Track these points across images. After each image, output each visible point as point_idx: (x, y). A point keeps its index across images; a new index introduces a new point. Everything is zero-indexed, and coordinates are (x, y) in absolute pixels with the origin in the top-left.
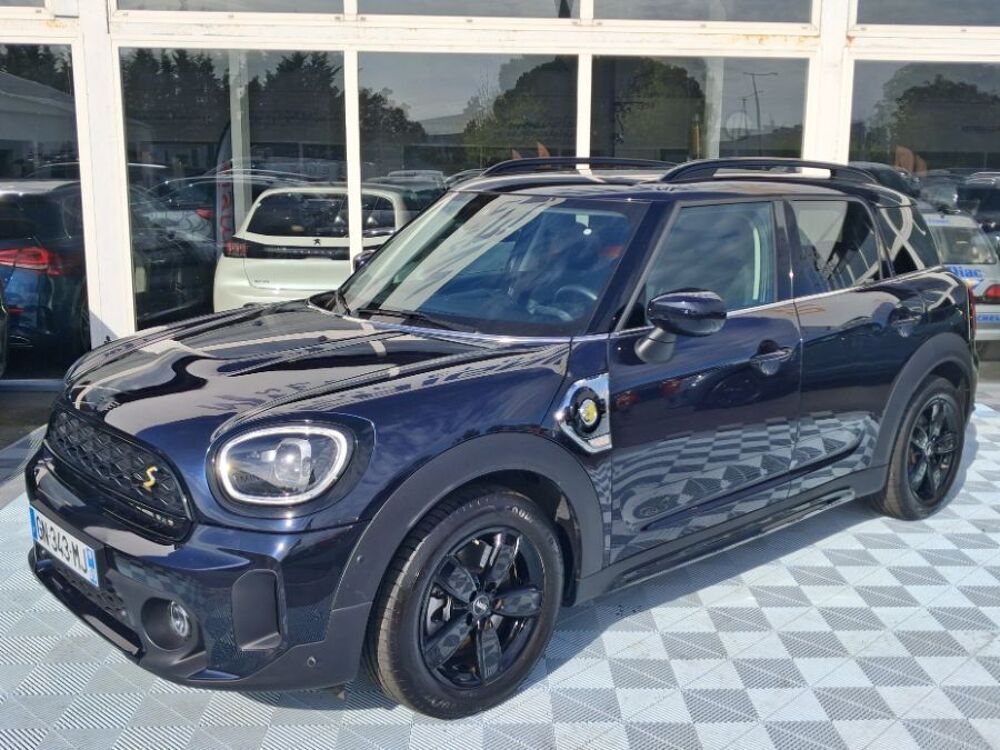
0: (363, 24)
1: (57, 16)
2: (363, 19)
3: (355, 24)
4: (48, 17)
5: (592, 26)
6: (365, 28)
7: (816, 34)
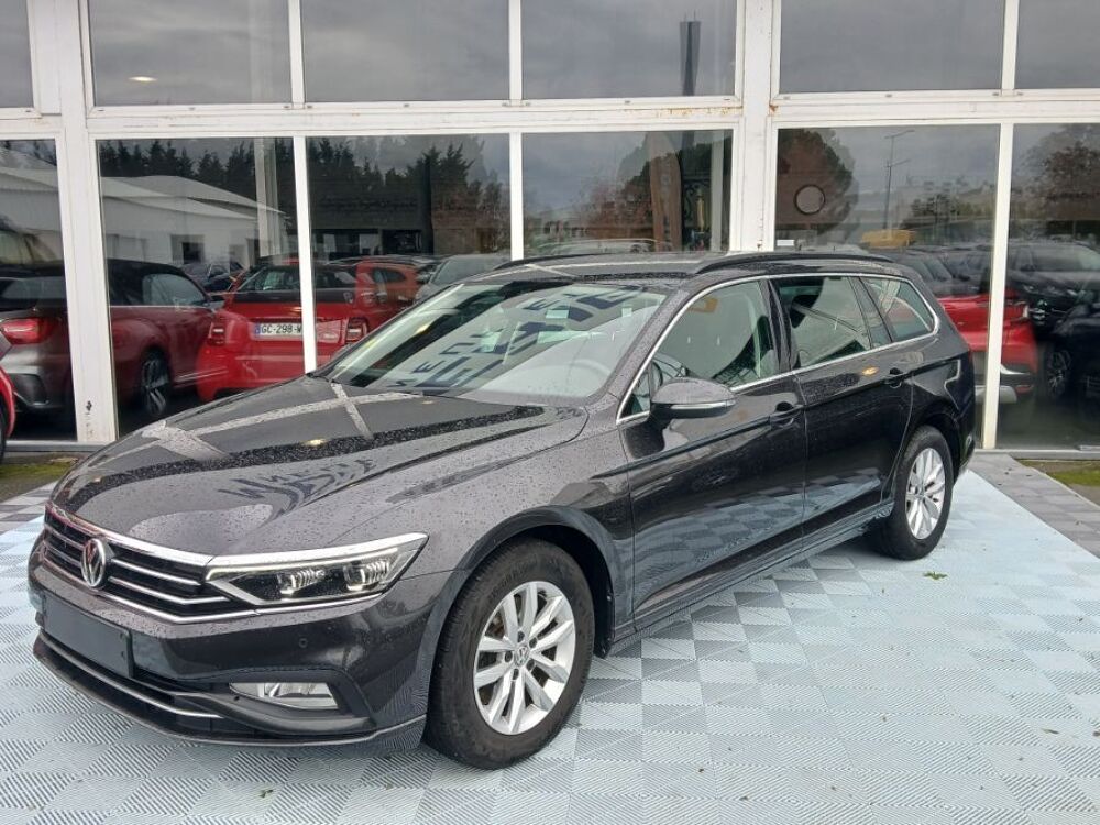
0: (310, 111)
1: (43, 115)
2: (310, 107)
3: (303, 111)
4: (36, 116)
5: (522, 106)
6: (312, 115)
7: (739, 104)
